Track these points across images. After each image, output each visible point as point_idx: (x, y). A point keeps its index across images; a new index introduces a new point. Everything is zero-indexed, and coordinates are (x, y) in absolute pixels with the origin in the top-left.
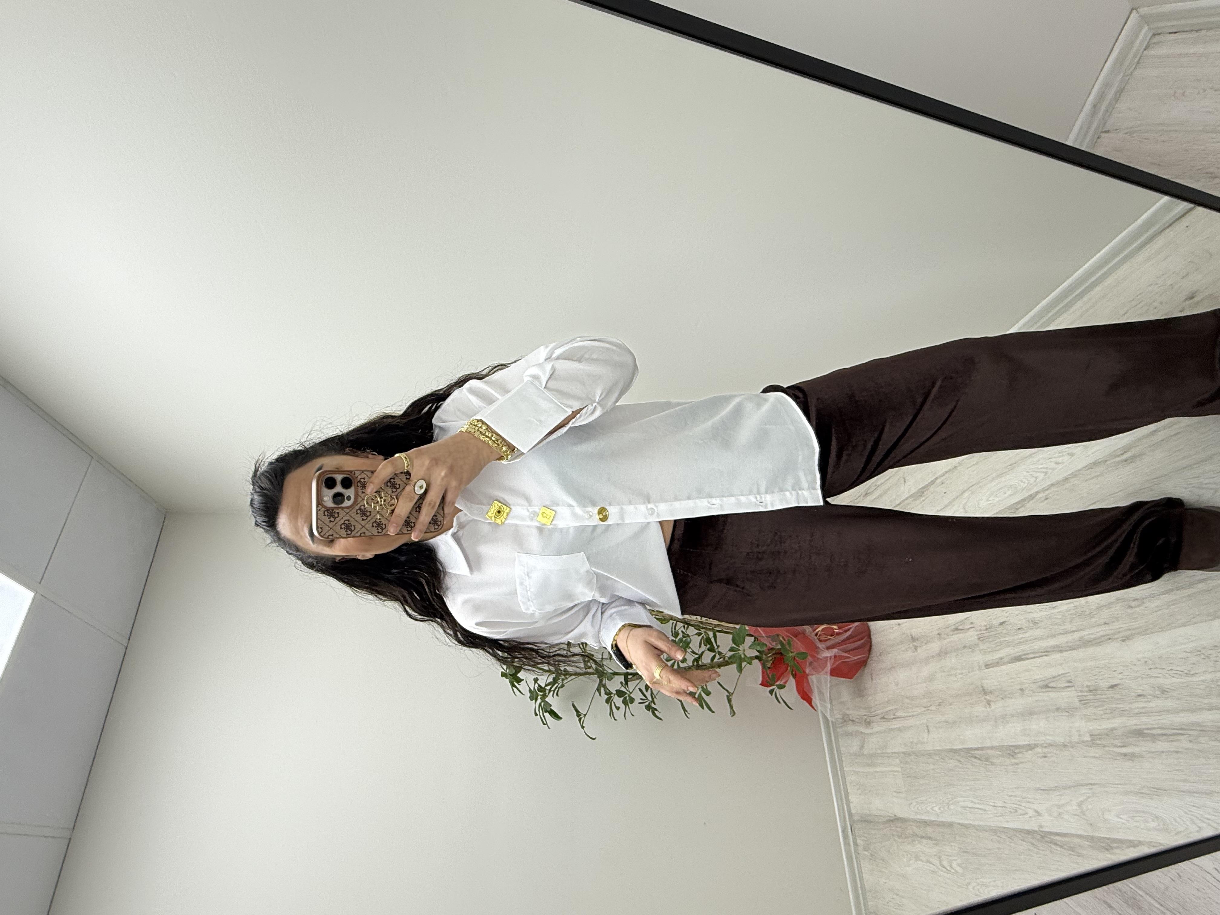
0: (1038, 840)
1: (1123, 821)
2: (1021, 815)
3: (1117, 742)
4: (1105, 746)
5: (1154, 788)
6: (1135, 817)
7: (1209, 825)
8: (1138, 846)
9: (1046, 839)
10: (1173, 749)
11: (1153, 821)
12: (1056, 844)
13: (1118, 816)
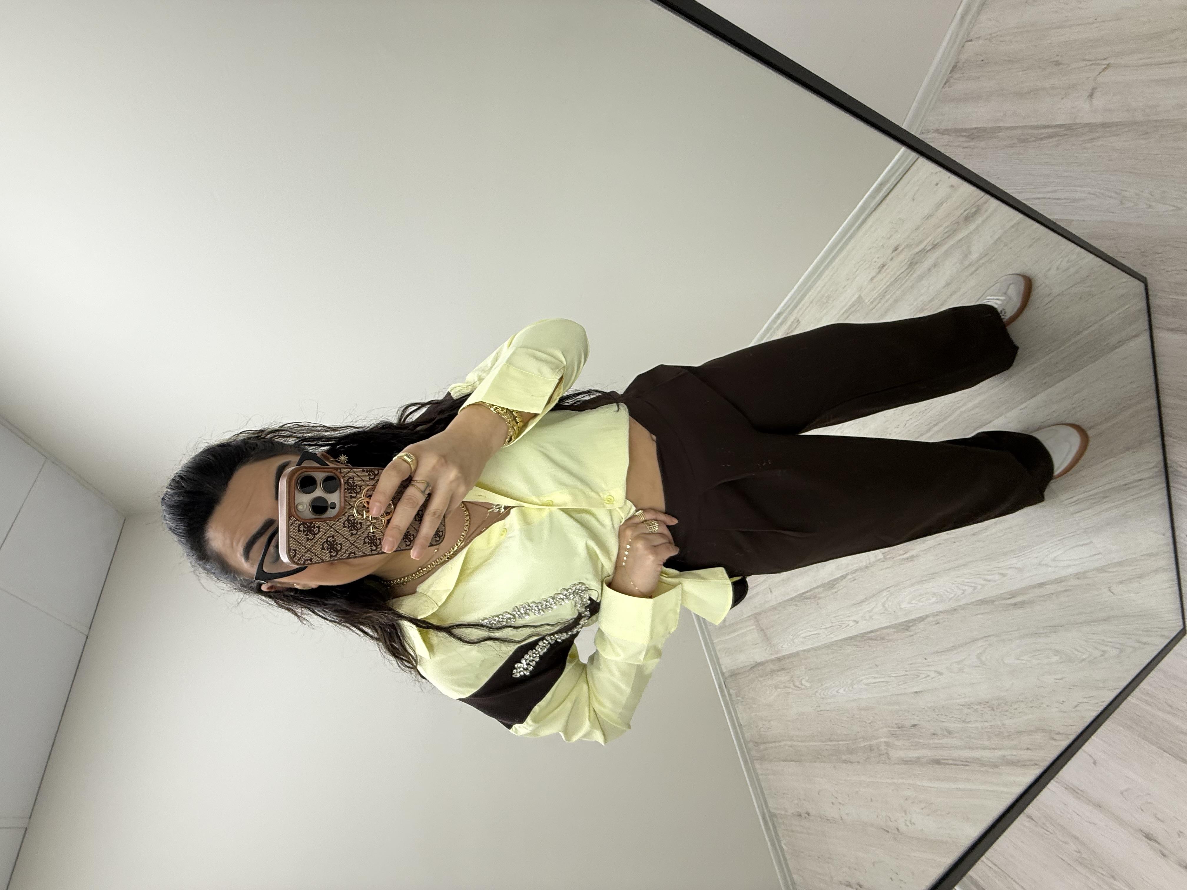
0: (859, 641)
1: (913, 605)
2: (846, 627)
3: (901, 552)
4: (893, 558)
5: (929, 574)
6: (921, 599)
7: (968, 586)
8: (925, 619)
9: (866, 638)
10: (936, 544)
11: (933, 597)
12: (871, 639)
13: (909, 603)
